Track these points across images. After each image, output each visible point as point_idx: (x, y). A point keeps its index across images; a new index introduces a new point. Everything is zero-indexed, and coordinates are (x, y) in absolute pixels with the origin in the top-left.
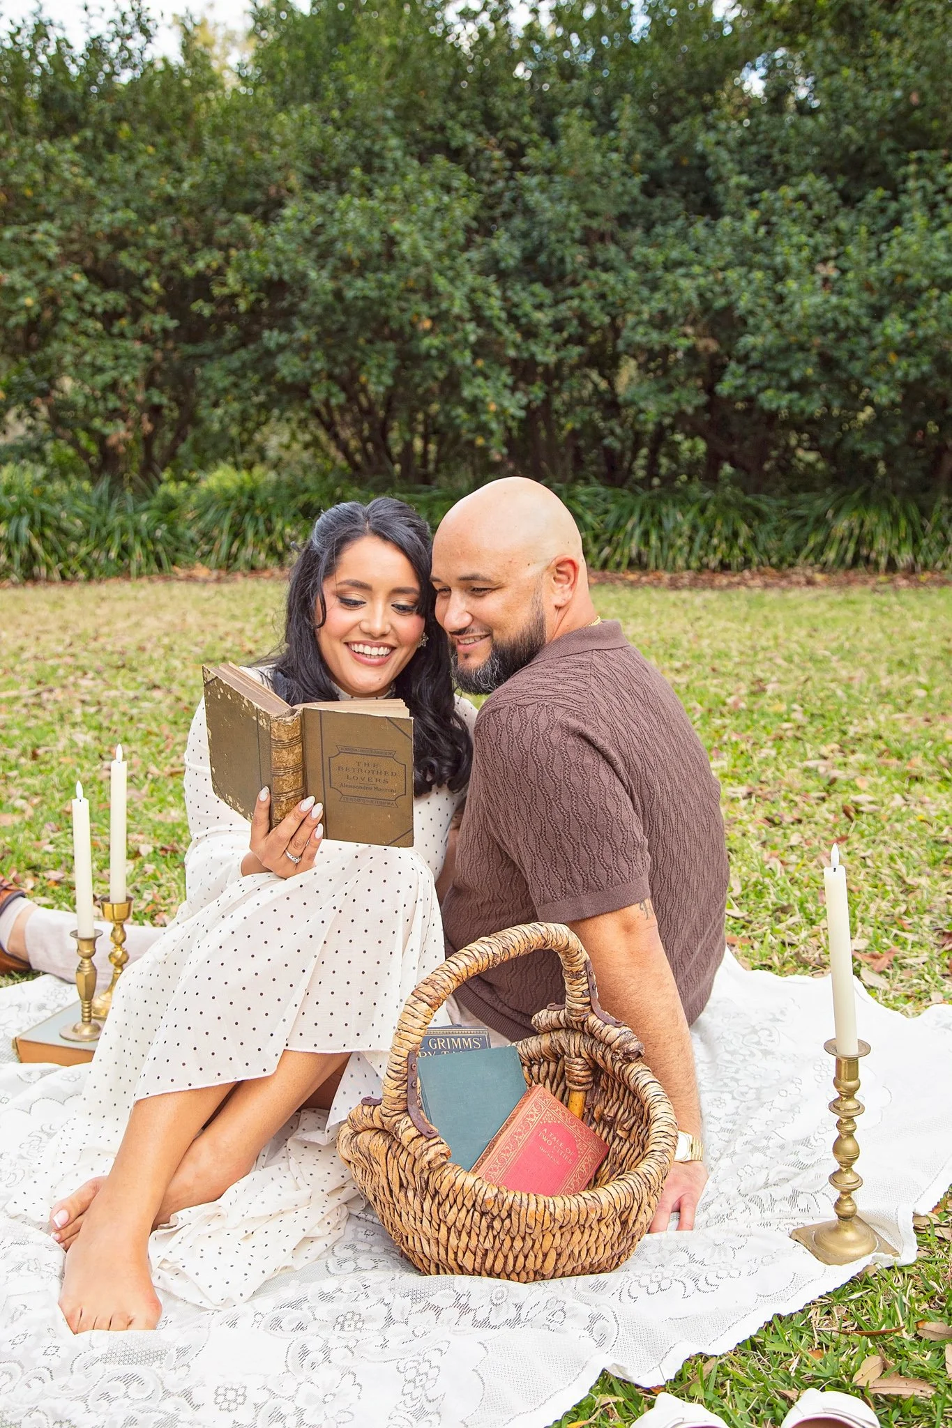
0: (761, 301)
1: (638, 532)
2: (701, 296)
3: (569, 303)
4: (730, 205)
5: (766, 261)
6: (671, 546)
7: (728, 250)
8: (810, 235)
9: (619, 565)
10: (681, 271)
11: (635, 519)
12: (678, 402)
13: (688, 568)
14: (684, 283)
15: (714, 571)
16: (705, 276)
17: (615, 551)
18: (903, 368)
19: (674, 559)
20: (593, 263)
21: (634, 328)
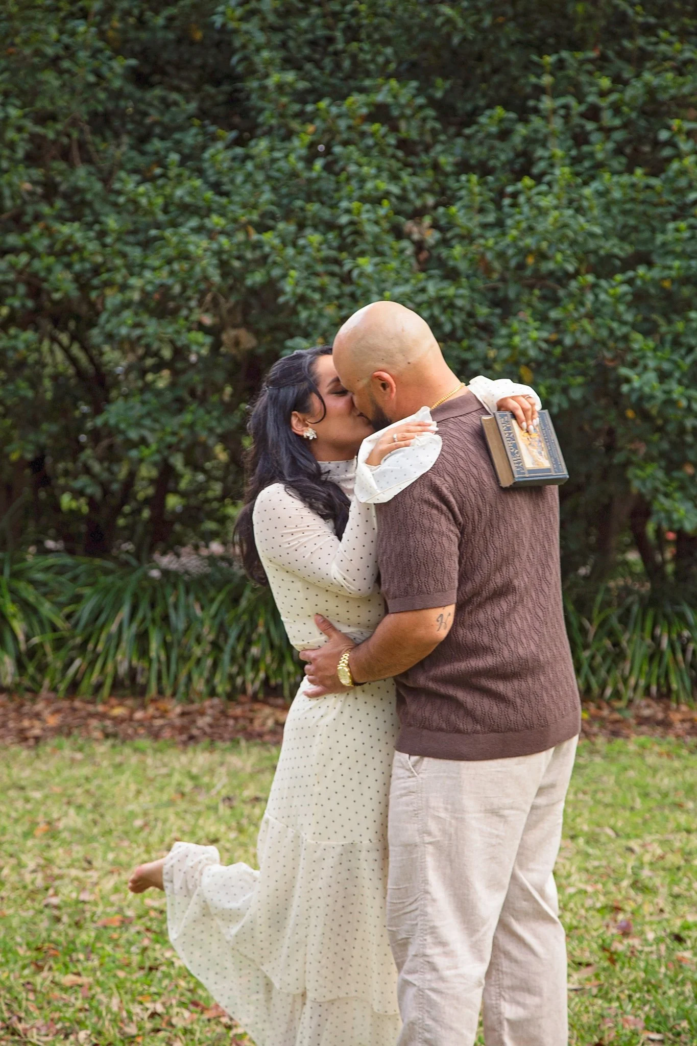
0: (317, 282)
1: (129, 633)
2: (224, 266)
3: (10, 258)
4: (267, 118)
5: (326, 213)
6: (184, 658)
7: (267, 196)
8: (395, 177)
9: (99, 687)
10: (194, 222)
11: (125, 612)
12: (191, 426)
13: (212, 693)
14: (199, 245)
15: (255, 698)
16: (228, 234)
17: (92, 664)
19: (190, 679)
20: (50, 191)
21: (117, 312)
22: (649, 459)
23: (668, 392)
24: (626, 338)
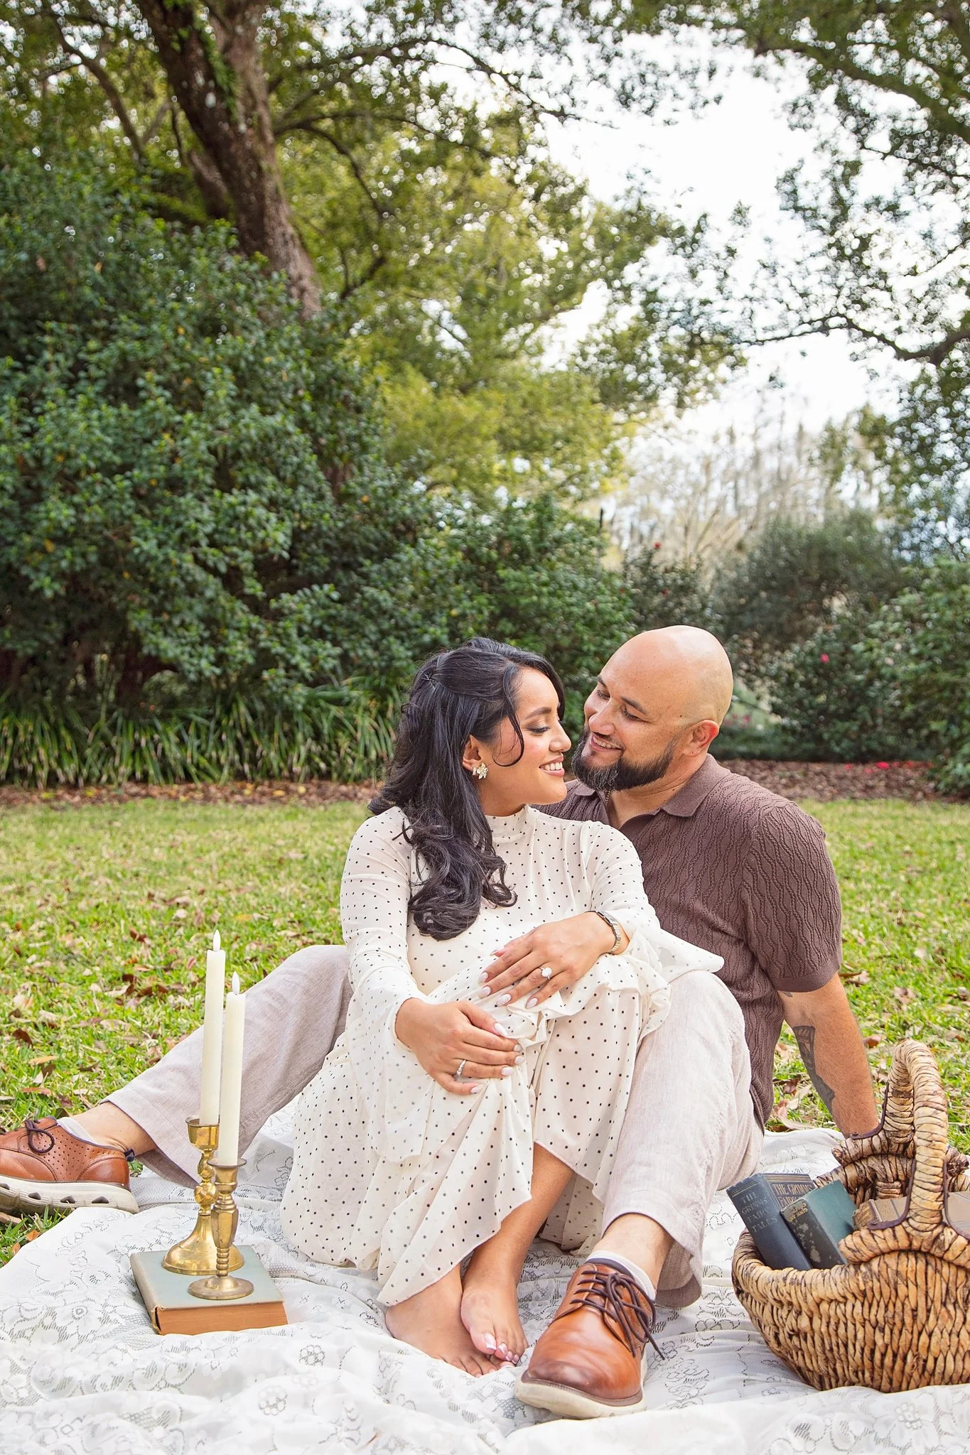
18: (66, 559)
22: (142, 607)
23: (166, 555)
24: (129, 518)
